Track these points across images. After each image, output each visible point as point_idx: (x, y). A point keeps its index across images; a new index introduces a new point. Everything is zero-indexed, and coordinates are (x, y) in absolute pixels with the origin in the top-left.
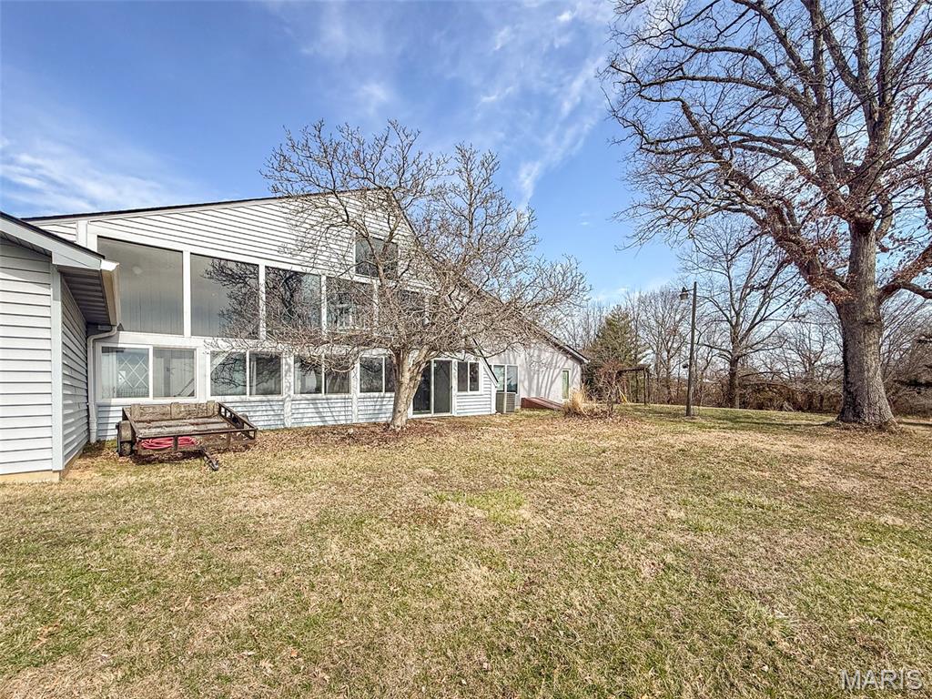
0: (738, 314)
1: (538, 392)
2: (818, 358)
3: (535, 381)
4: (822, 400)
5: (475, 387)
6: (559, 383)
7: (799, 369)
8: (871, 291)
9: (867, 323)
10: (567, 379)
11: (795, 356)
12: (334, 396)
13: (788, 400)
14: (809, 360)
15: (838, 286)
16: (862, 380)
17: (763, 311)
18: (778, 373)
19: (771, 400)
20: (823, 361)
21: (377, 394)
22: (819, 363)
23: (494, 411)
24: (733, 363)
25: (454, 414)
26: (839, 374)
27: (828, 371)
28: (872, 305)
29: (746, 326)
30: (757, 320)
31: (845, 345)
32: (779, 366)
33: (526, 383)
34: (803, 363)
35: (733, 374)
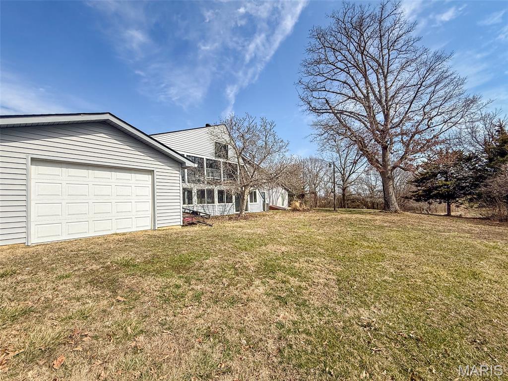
0: (344, 170)
1: (273, 204)
2: (375, 188)
3: (271, 198)
4: (377, 205)
5: (256, 201)
6: (280, 199)
7: (368, 192)
8: (389, 168)
9: (388, 178)
10: (282, 197)
11: (366, 187)
12: (210, 205)
13: (365, 205)
14: (372, 188)
15: (380, 166)
16: (389, 196)
17: (353, 168)
18: (360, 194)
19: (358, 206)
20: (377, 189)
21: (223, 204)
22: (375, 190)
23: (262, 211)
24: (344, 190)
25: (249, 212)
26: (382, 194)
27: (379, 193)
28: (390, 172)
29: (347, 174)
30: (351, 172)
31: (383, 185)
32: (360, 191)
33: (268, 199)
34: (369, 190)
35: (344, 195)
